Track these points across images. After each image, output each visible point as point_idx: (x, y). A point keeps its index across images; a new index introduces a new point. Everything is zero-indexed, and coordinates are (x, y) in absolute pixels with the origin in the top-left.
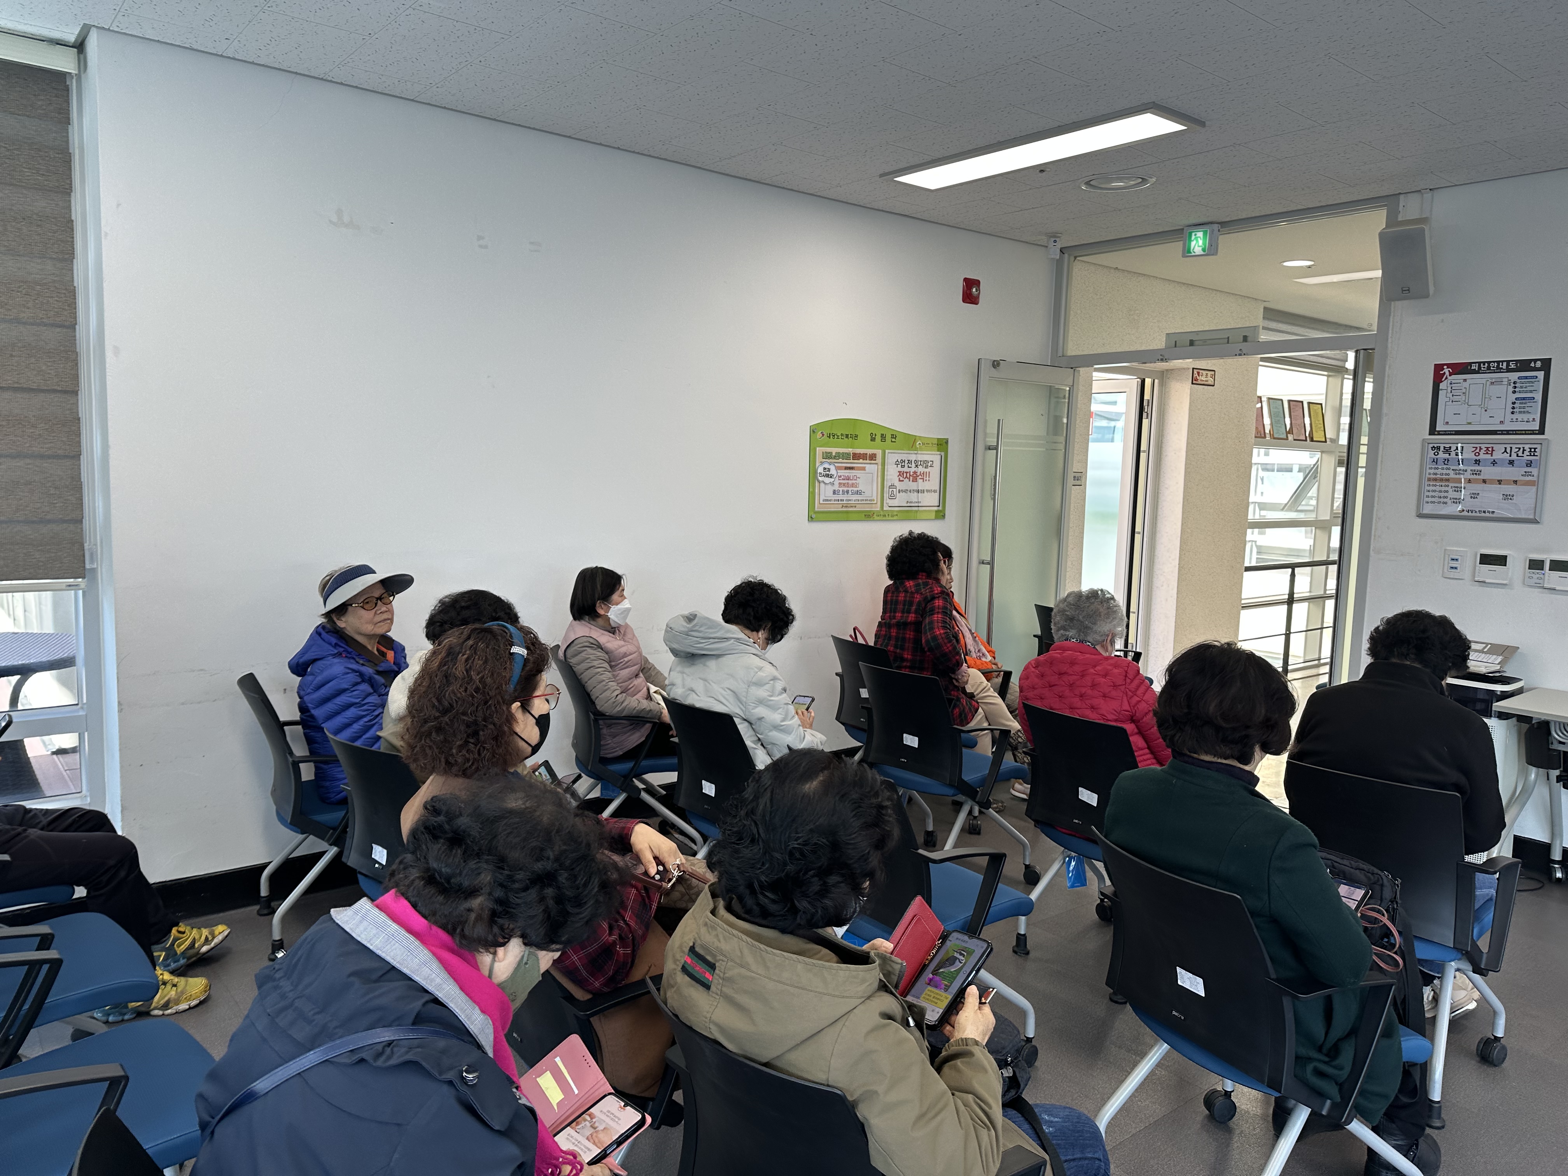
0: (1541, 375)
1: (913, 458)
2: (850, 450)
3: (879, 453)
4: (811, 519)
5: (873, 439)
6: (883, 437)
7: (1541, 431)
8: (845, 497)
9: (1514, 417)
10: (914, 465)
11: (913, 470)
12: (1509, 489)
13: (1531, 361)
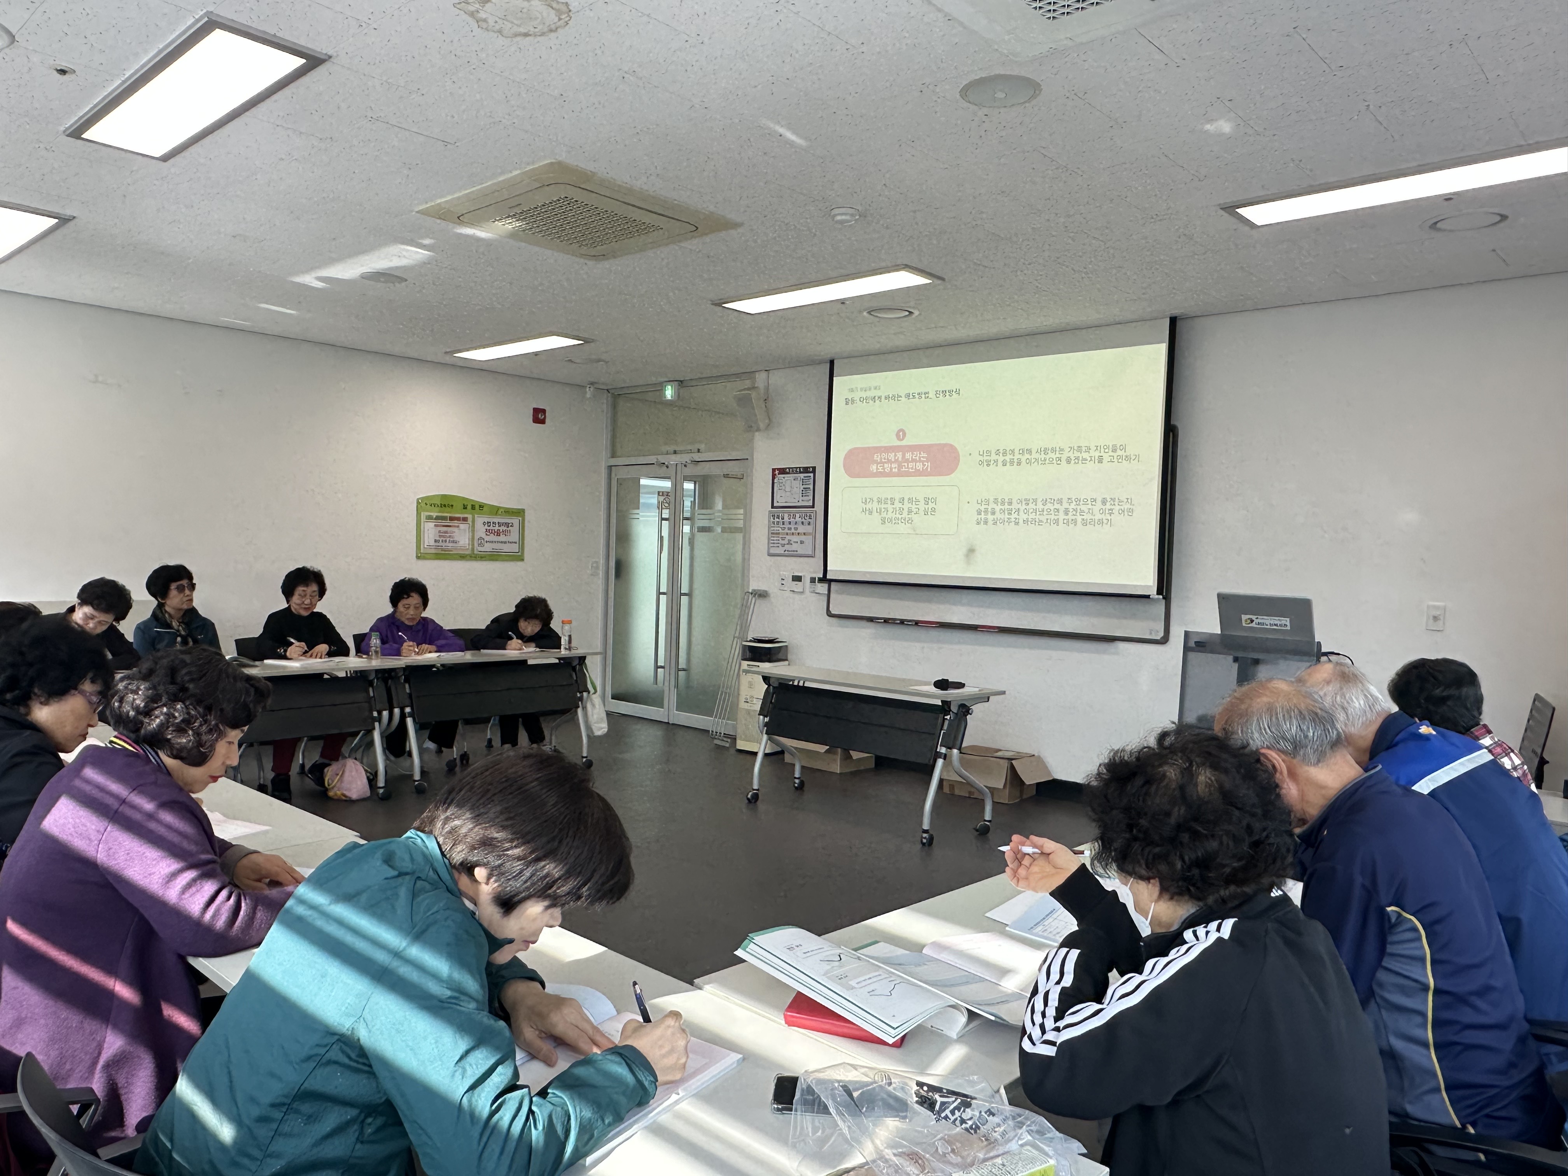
0: (812, 475)
1: (496, 520)
2: (448, 515)
3: (470, 516)
4: (418, 558)
5: (465, 508)
6: (473, 507)
7: (813, 507)
8: (444, 544)
9: (804, 498)
10: (497, 525)
11: (497, 528)
12: (803, 538)
13: (807, 468)
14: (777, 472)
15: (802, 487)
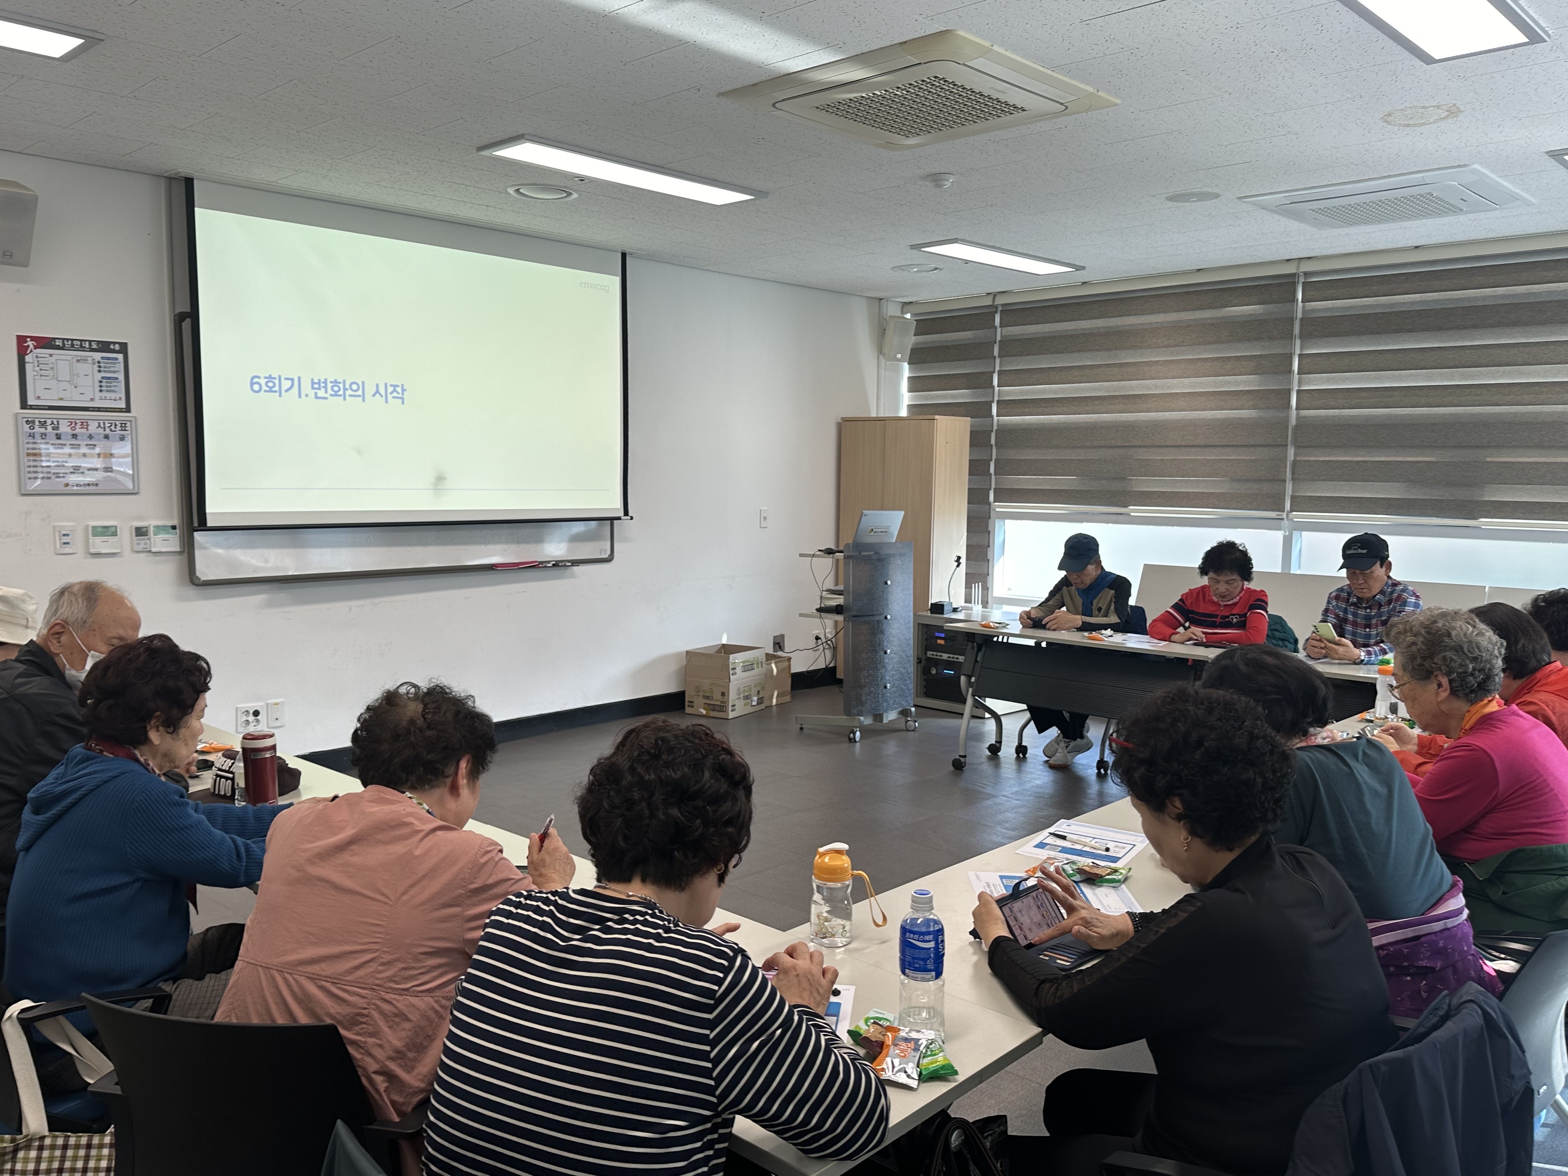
0: (120, 356)
7: (128, 409)
13: (110, 343)
14: (30, 343)
15: (98, 376)
